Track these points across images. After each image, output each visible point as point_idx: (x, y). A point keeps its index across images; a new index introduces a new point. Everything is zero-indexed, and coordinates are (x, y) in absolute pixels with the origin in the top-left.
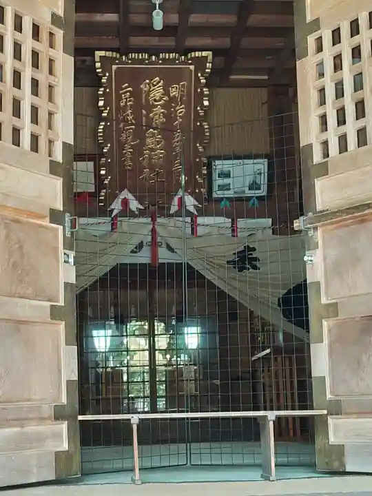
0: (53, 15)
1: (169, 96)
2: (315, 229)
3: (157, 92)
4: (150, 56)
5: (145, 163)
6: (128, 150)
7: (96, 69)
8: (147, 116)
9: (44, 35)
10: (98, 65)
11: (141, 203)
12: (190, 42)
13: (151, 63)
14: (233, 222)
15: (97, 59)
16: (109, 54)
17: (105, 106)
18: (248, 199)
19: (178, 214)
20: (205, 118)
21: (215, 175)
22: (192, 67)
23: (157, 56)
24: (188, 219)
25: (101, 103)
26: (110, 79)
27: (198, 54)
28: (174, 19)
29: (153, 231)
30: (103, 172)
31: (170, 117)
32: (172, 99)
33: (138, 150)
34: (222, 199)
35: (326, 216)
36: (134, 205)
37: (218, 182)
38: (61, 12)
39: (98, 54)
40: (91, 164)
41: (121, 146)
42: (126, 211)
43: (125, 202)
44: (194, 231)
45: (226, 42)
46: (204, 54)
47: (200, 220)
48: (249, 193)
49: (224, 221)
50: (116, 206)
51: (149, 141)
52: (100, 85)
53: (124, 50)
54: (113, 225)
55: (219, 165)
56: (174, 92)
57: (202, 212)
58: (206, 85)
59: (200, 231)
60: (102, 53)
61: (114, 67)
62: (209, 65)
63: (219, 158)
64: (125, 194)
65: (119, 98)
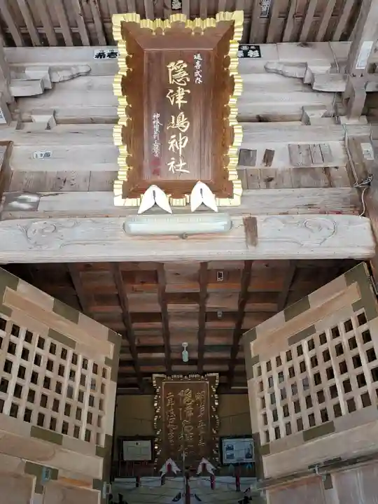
1: (195, 399)
2: (264, 491)
3: (188, 397)
4: (184, 376)
5: (181, 441)
6: (171, 434)
7: (153, 384)
8: (182, 412)
10: (154, 382)
11: (179, 467)
12: (206, 368)
13: (186, 380)
14: (237, 480)
15: (154, 378)
16: (162, 376)
17: (158, 406)
18: (246, 464)
19: (202, 475)
20: (216, 413)
21: (224, 448)
22: (208, 382)
23: (188, 376)
24: (209, 478)
25: (156, 404)
26: (161, 390)
27: (211, 375)
28: (195, 355)
29: (187, 487)
30: (156, 447)
31: (196, 412)
32: (198, 402)
34: (228, 465)
35: (271, 482)
36: (175, 469)
37: (227, 452)
38: (111, 357)
39: (155, 375)
40: (148, 443)
41: (168, 430)
42: (170, 473)
43: (169, 466)
44: (212, 486)
45: (225, 368)
46: (214, 374)
47: (217, 479)
48: (245, 460)
49: (233, 479)
50: (164, 470)
52: (155, 393)
53: (169, 373)
54: (162, 481)
55: (227, 442)
56: (198, 398)
57: (217, 473)
58: (216, 393)
59: (217, 485)
60: (157, 375)
61: (164, 383)
62: (217, 381)
63: (229, 437)
64: (170, 461)
65: (166, 401)
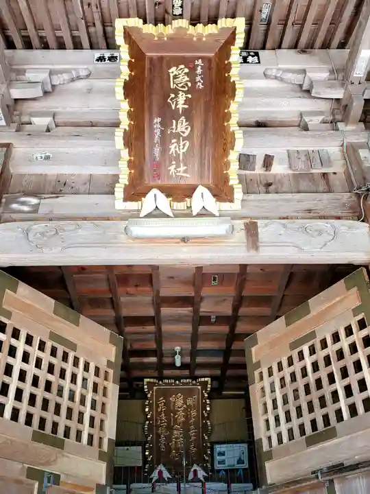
0: (109, 362)
1: (186, 404)
3: (180, 402)
4: (175, 381)
5: (173, 447)
6: (163, 439)
7: (144, 389)
8: (174, 417)
9: (102, 374)
10: (146, 387)
11: (170, 473)
12: (198, 373)
13: (176, 385)
14: (228, 487)
15: (145, 383)
16: (152, 380)
17: (149, 411)
18: (237, 470)
19: (193, 481)
20: (208, 418)
21: (216, 454)
22: (199, 387)
23: (180, 381)
24: (200, 485)
25: (147, 410)
26: (152, 395)
27: (203, 379)
28: (188, 360)
30: (147, 453)
31: (187, 417)
32: (189, 407)
33: (169, 439)
34: (220, 471)
36: (166, 475)
37: (218, 458)
38: (113, 360)
39: (146, 380)
40: (140, 448)
41: (158, 436)
42: (161, 479)
43: (160, 473)
45: (218, 372)
46: (206, 379)
47: (208, 485)
49: (223, 486)
50: (155, 475)
51: (175, 432)
52: (146, 398)
53: (161, 378)
54: (152, 488)
55: (218, 448)
56: (190, 402)
57: (207, 479)
58: (208, 398)
59: (208, 492)
60: (148, 380)
62: (209, 386)
63: (218, 443)
64: (161, 467)
65: (158, 406)
